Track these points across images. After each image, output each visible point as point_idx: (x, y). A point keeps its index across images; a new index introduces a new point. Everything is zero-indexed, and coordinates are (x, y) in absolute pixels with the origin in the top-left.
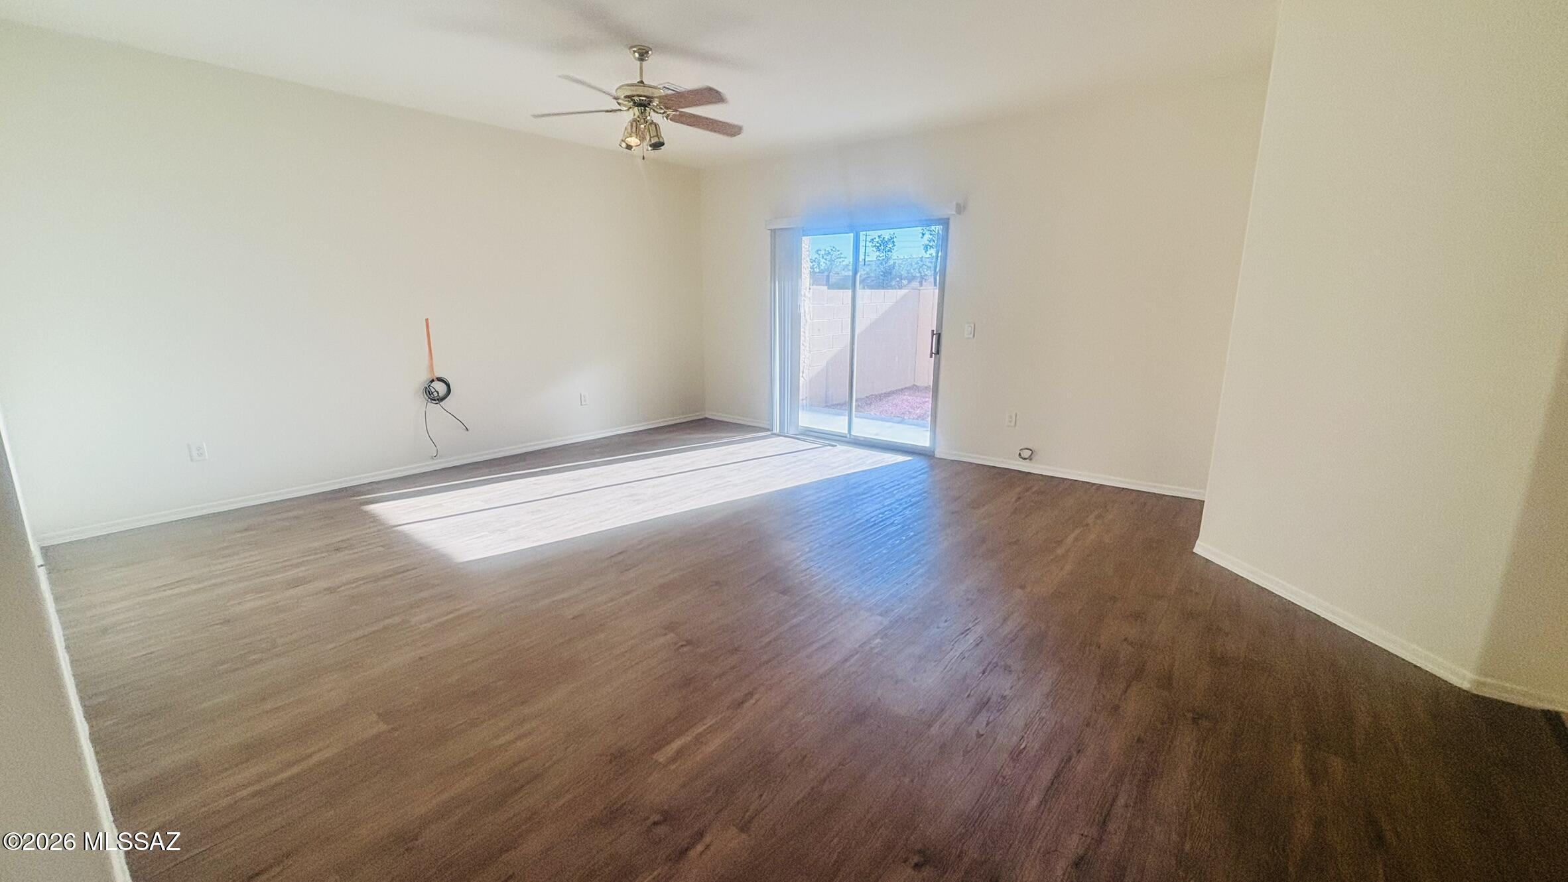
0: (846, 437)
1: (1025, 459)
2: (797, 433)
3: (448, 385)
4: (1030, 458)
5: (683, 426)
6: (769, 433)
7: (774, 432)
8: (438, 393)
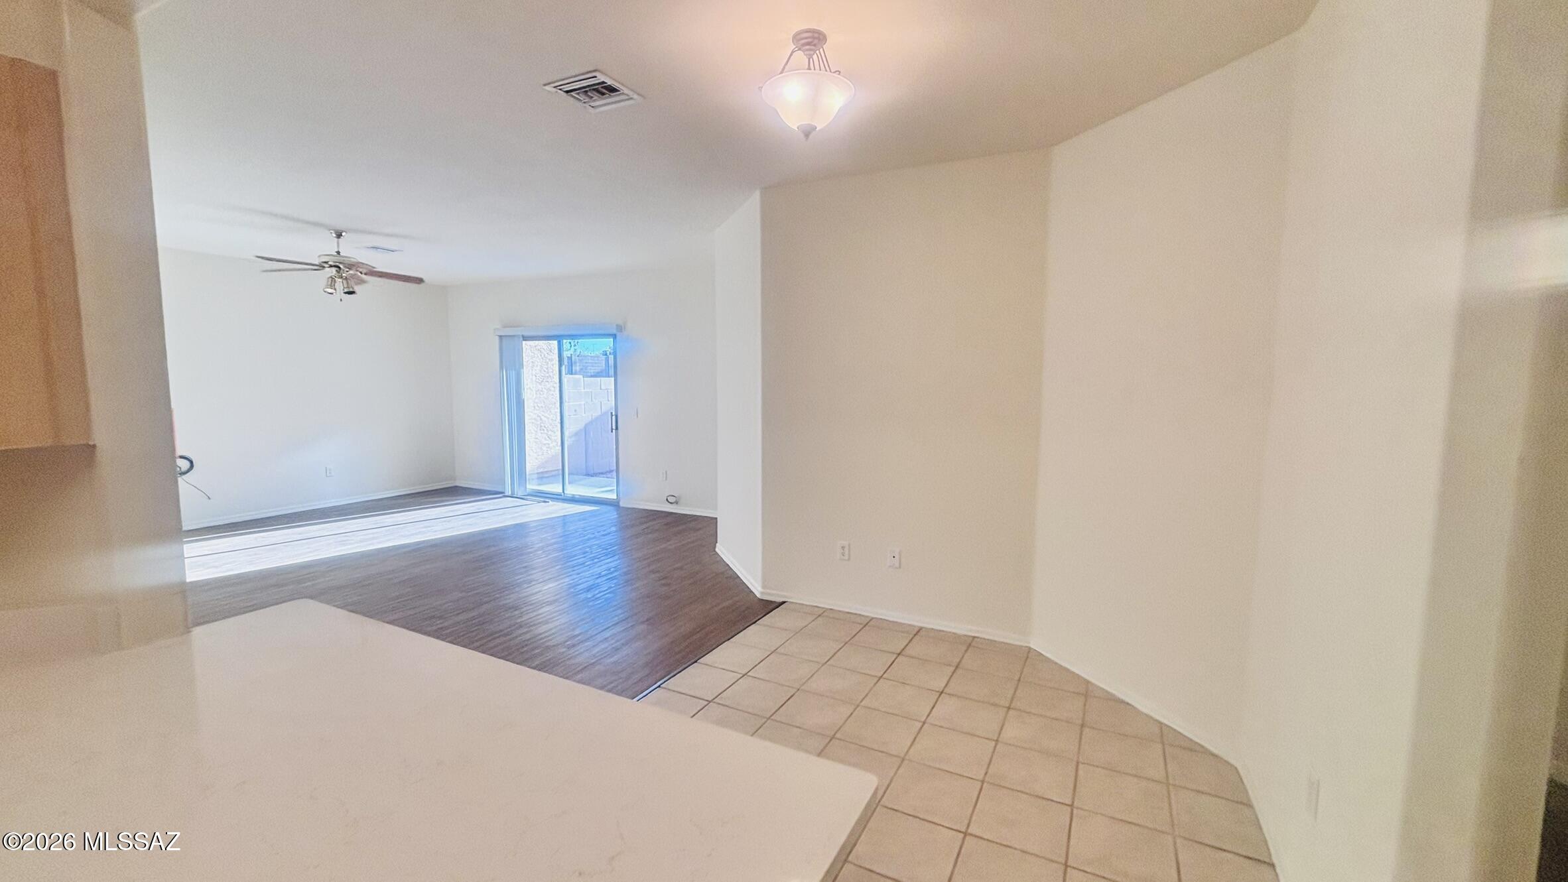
0: (561, 495)
1: (671, 503)
2: (526, 494)
3: (191, 462)
4: (677, 503)
5: (433, 492)
6: (501, 495)
7: (506, 494)
8: (180, 468)
